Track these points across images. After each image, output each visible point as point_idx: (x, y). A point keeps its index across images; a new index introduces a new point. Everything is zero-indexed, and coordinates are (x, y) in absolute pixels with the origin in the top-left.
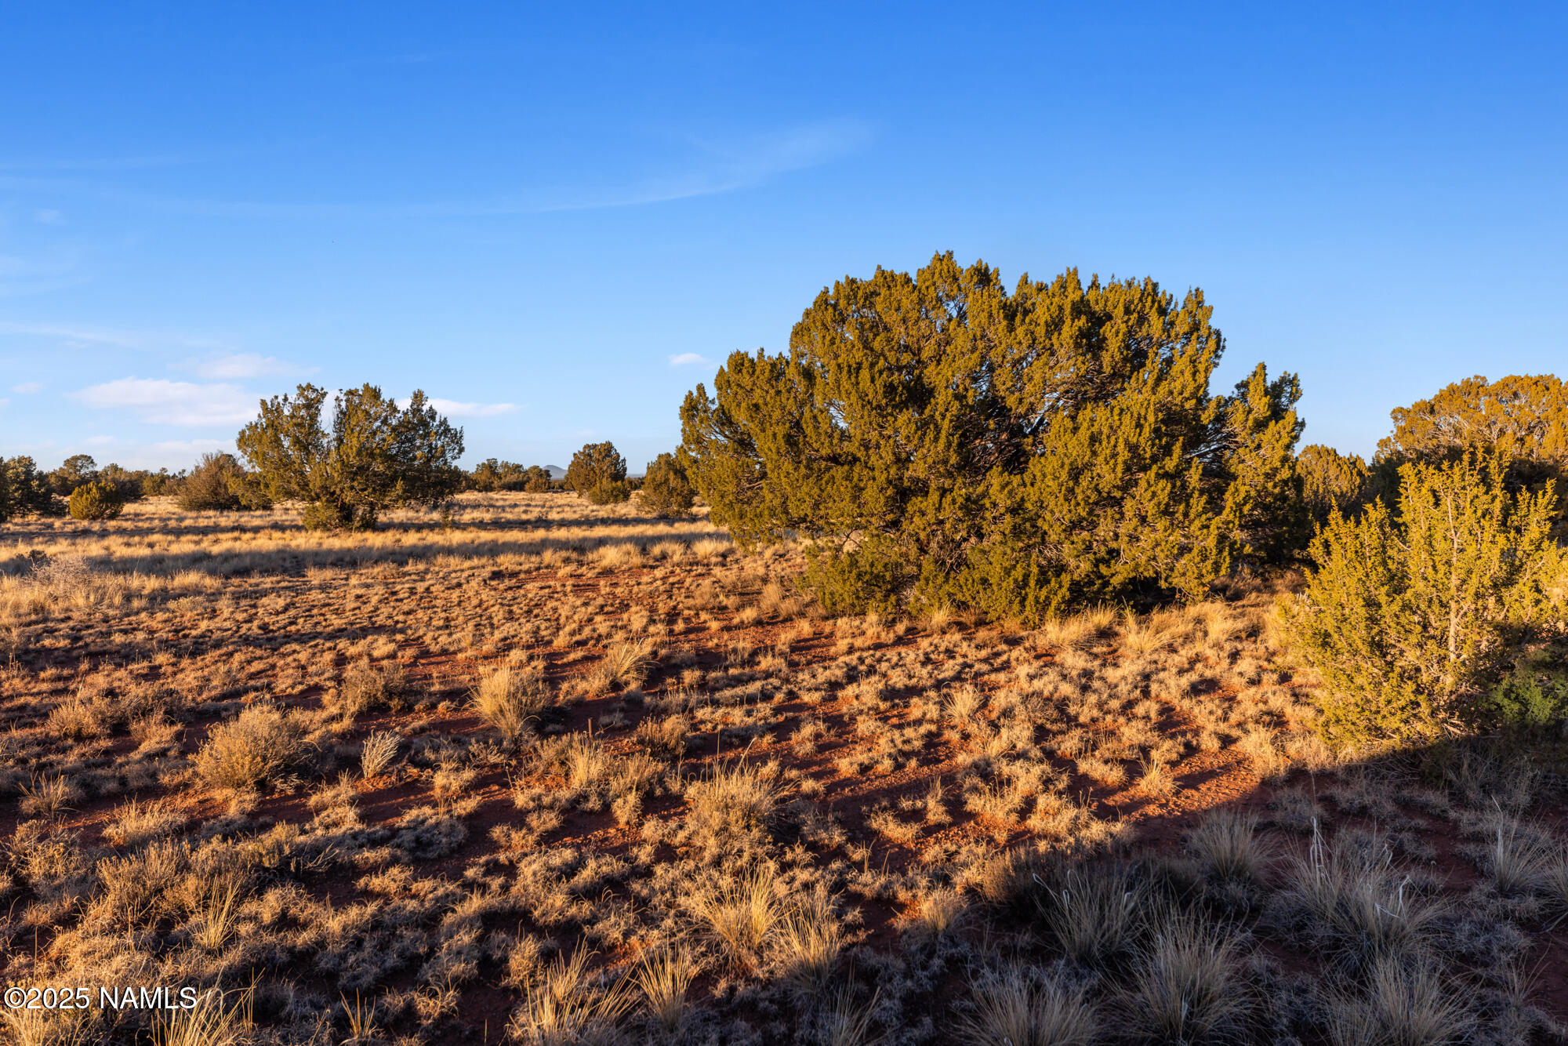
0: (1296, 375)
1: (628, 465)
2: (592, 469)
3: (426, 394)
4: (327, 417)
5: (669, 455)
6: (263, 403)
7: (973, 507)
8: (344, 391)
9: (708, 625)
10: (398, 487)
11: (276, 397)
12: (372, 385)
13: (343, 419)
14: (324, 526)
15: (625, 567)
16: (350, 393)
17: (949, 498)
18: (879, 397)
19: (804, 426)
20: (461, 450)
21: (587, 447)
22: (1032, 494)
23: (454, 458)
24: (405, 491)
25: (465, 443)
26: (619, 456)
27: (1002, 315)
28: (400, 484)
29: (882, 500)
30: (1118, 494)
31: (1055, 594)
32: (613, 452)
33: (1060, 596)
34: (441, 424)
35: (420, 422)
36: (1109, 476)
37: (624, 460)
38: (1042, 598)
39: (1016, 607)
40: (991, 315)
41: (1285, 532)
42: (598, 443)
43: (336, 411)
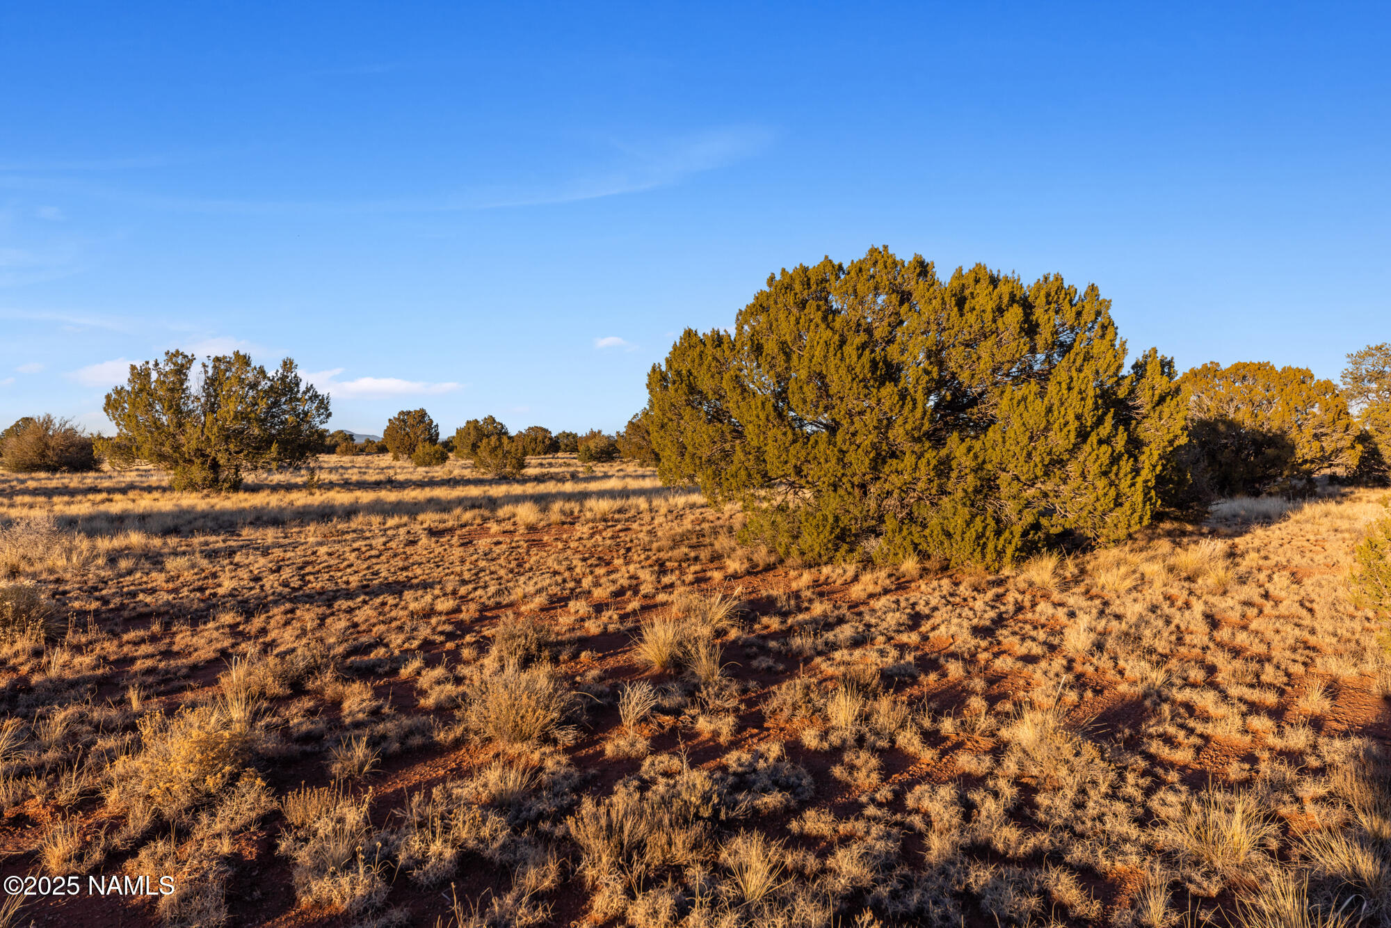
0: (1172, 358)
1: (440, 430)
2: (407, 434)
3: (295, 362)
4: (195, 382)
5: (476, 421)
6: (133, 368)
7: (943, 468)
8: (212, 358)
9: (709, 574)
10: (273, 449)
11: (147, 363)
12: (242, 353)
13: (213, 383)
14: (192, 486)
15: (542, 524)
16: (217, 359)
17: (924, 460)
18: (866, 371)
19: (790, 396)
20: (329, 415)
21: (402, 413)
22: (994, 456)
23: (321, 423)
24: (279, 453)
25: (331, 408)
26: (432, 422)
27: (954, 303)
28: (275, 446)
29: (867, 461)
30: (1065, 457)
31: (1010, 543)
32: (426, 418)
33: (1014, 544)
34: (308, 390)
35: (286, 387)
36: (1060, 441)
37: (437, 426)
38: (1000, 547)
39: (978, 555)
40: (944, 303)
41: (1172, 489)
42: (412, 410)
43: (203, 377)
